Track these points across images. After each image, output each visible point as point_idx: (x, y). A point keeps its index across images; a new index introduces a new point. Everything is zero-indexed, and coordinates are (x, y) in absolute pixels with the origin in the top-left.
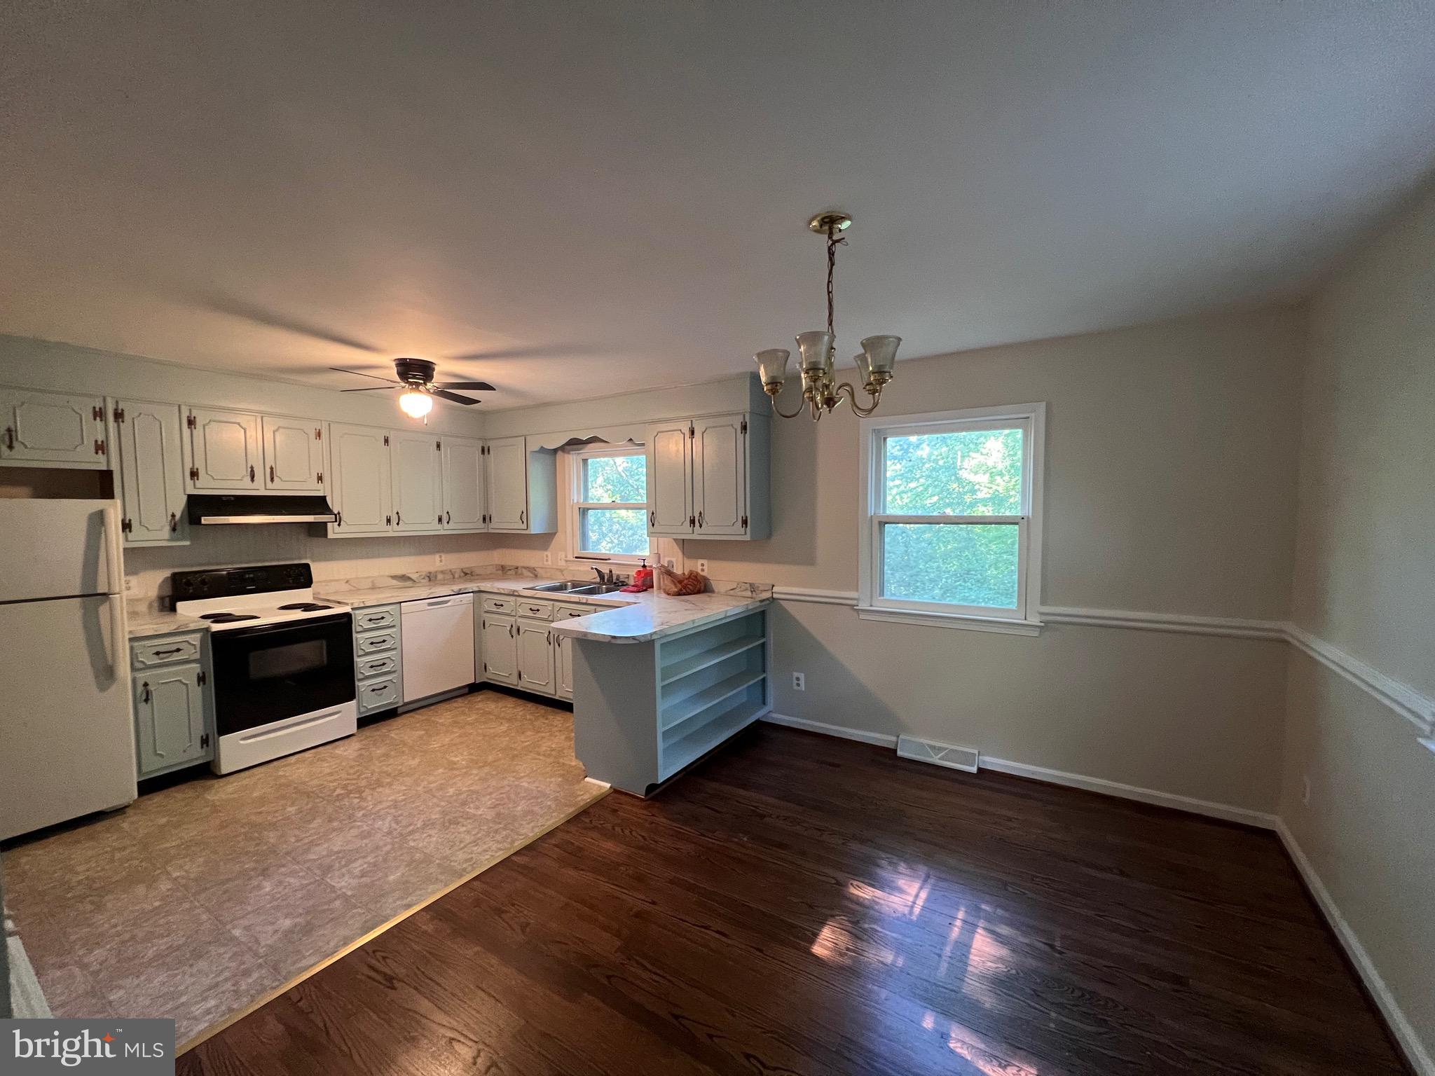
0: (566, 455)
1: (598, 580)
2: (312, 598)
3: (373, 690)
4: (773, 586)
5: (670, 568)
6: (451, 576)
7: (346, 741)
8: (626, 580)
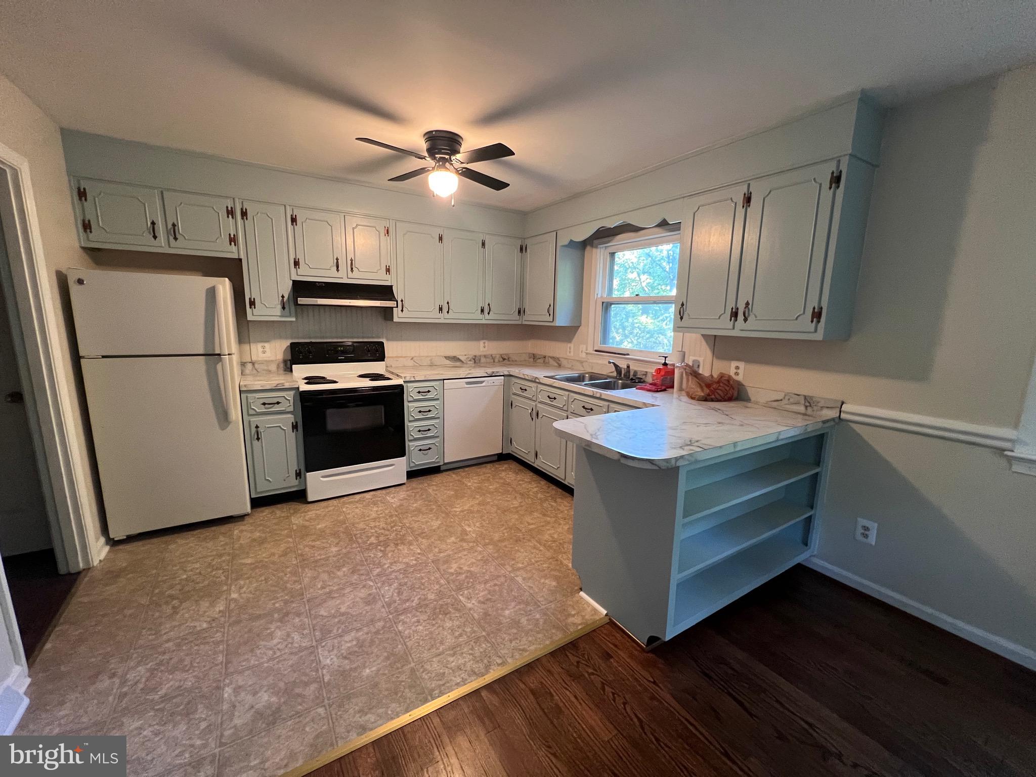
0: (594, 250)
1: (615, 374)
2: (385, 370)
3: (420, 450)
4: (843, 403)
5: (695, 368)
6: (493, 360)
7: (398, 489)
8: (644, 377)
